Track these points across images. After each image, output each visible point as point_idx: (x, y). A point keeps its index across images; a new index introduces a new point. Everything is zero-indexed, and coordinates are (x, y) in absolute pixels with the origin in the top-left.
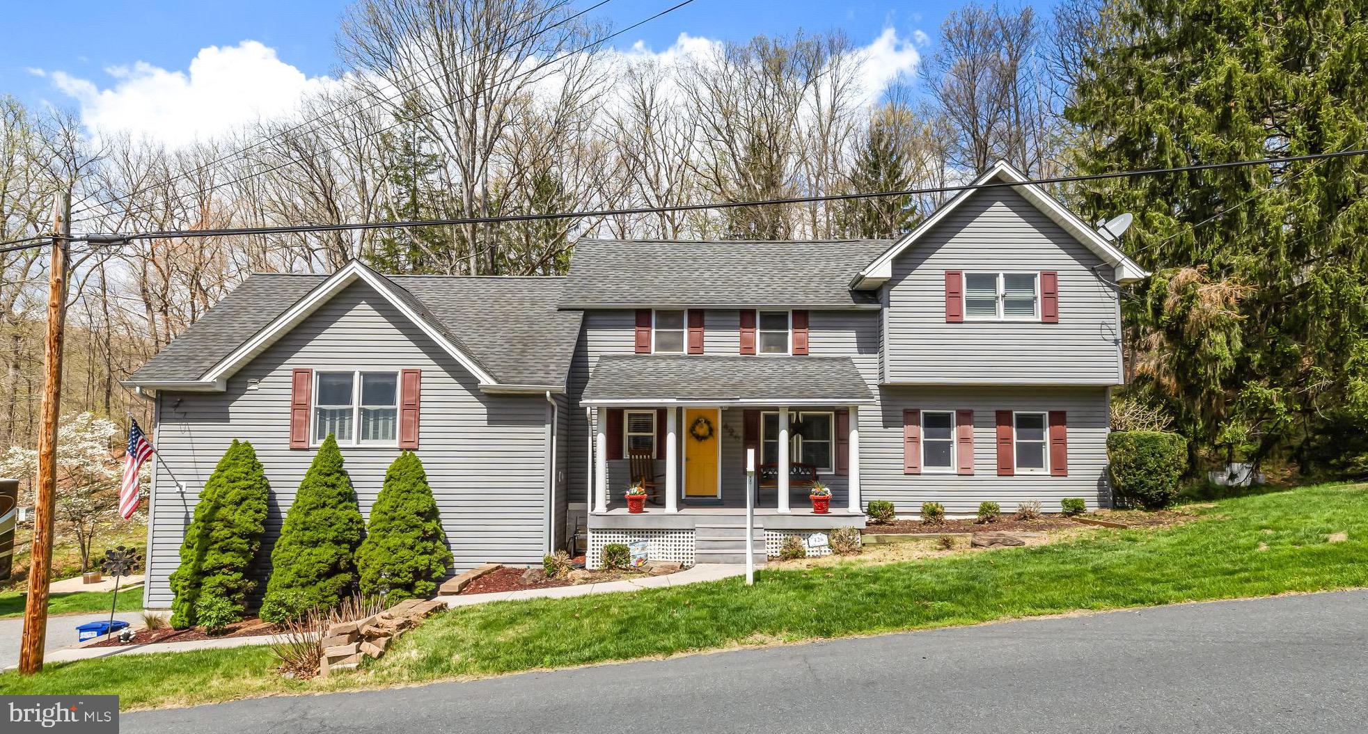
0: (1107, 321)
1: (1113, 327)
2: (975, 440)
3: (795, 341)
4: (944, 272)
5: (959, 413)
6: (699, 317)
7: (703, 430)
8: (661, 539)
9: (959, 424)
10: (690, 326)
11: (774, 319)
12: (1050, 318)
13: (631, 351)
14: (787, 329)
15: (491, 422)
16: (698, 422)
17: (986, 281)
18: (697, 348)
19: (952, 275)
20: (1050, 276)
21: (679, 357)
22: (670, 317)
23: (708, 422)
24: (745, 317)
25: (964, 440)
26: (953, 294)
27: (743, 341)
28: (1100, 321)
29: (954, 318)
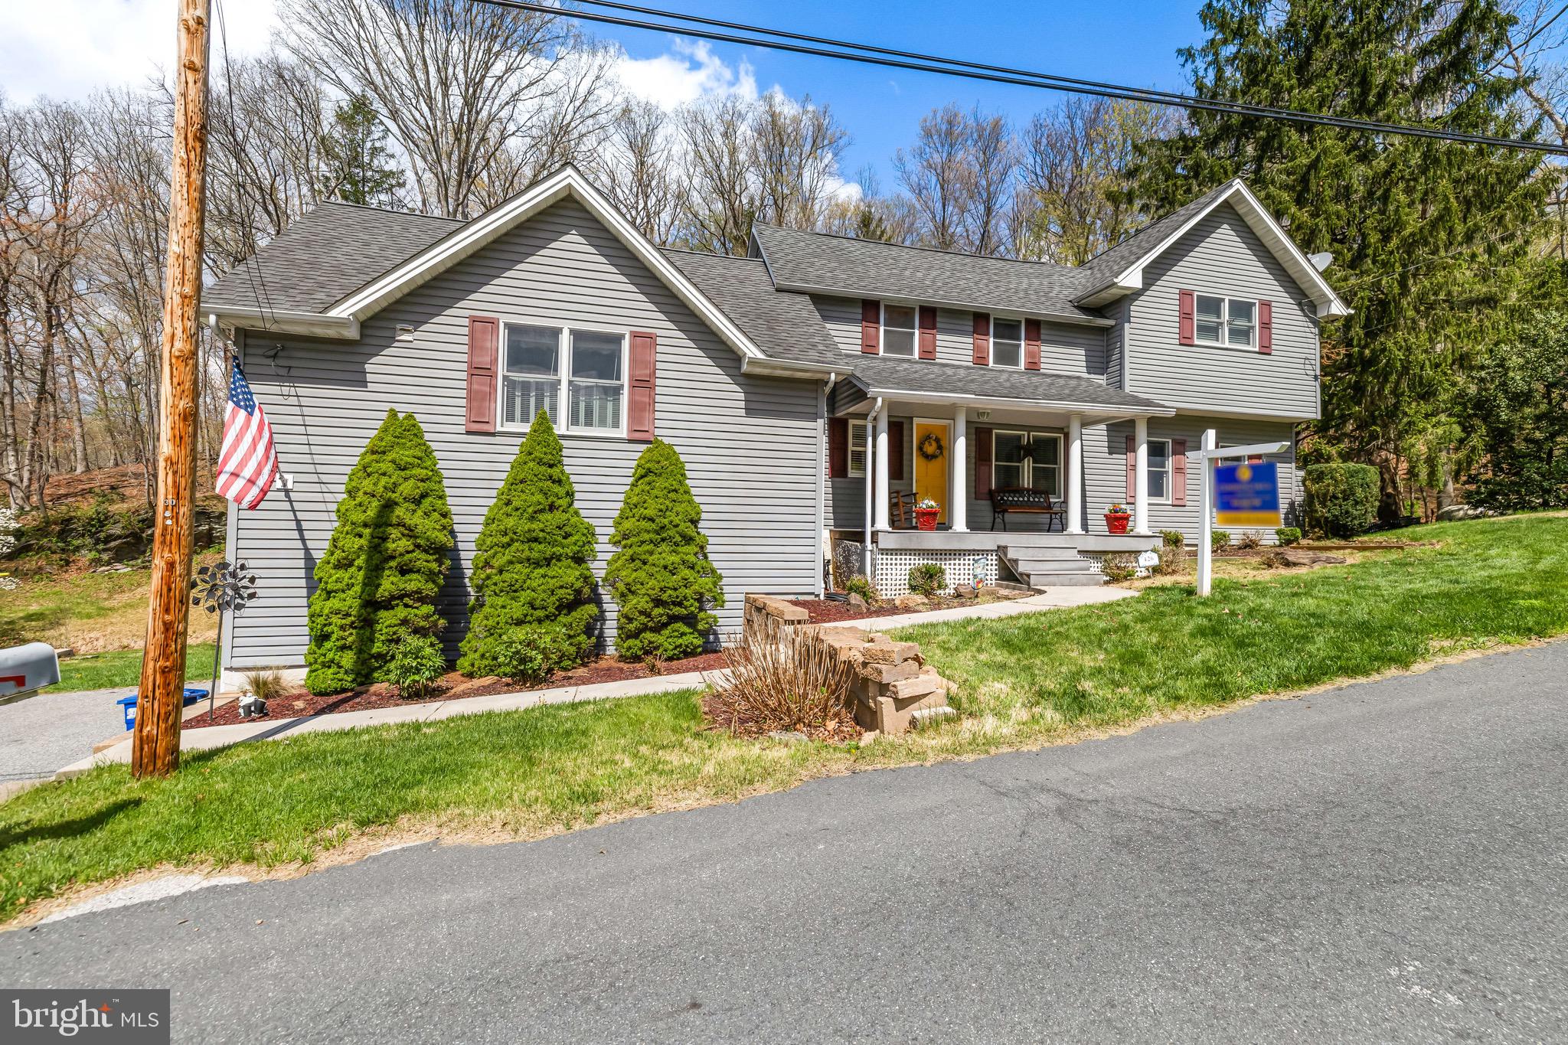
0: (1309, 356)
1: (1313, 362)
2: (1189, 471)
3: (1029, 354)
4: (1177, 291)
5: (1175, 442)
6: (931, 316)
7: (930, 449)
8: (957, 562)
9: (1174, 453)
10: (921, 326)
11: (1007, 328)
12: (1265, 350)
13: (857, 350)
14: (1019, 339)
15: (750, 412)
16: (928, 437)
17: (1210, 305)
18: (928, 354)
19: (1185, 294)
20: (1266, 305)
21: (909, 361)
22: (900, 314)
23: (937, 440)
24: (979, 321)
25: (1179, 470)
26: (1185, 316)
27: (976, 349)
28: (1304, 356)
29: (1186, 341)
